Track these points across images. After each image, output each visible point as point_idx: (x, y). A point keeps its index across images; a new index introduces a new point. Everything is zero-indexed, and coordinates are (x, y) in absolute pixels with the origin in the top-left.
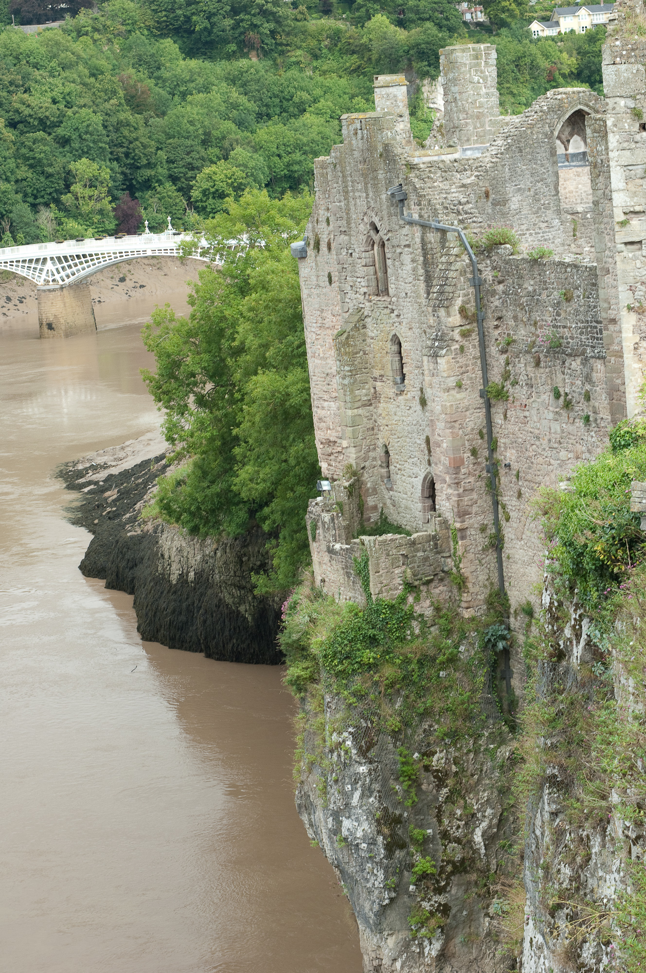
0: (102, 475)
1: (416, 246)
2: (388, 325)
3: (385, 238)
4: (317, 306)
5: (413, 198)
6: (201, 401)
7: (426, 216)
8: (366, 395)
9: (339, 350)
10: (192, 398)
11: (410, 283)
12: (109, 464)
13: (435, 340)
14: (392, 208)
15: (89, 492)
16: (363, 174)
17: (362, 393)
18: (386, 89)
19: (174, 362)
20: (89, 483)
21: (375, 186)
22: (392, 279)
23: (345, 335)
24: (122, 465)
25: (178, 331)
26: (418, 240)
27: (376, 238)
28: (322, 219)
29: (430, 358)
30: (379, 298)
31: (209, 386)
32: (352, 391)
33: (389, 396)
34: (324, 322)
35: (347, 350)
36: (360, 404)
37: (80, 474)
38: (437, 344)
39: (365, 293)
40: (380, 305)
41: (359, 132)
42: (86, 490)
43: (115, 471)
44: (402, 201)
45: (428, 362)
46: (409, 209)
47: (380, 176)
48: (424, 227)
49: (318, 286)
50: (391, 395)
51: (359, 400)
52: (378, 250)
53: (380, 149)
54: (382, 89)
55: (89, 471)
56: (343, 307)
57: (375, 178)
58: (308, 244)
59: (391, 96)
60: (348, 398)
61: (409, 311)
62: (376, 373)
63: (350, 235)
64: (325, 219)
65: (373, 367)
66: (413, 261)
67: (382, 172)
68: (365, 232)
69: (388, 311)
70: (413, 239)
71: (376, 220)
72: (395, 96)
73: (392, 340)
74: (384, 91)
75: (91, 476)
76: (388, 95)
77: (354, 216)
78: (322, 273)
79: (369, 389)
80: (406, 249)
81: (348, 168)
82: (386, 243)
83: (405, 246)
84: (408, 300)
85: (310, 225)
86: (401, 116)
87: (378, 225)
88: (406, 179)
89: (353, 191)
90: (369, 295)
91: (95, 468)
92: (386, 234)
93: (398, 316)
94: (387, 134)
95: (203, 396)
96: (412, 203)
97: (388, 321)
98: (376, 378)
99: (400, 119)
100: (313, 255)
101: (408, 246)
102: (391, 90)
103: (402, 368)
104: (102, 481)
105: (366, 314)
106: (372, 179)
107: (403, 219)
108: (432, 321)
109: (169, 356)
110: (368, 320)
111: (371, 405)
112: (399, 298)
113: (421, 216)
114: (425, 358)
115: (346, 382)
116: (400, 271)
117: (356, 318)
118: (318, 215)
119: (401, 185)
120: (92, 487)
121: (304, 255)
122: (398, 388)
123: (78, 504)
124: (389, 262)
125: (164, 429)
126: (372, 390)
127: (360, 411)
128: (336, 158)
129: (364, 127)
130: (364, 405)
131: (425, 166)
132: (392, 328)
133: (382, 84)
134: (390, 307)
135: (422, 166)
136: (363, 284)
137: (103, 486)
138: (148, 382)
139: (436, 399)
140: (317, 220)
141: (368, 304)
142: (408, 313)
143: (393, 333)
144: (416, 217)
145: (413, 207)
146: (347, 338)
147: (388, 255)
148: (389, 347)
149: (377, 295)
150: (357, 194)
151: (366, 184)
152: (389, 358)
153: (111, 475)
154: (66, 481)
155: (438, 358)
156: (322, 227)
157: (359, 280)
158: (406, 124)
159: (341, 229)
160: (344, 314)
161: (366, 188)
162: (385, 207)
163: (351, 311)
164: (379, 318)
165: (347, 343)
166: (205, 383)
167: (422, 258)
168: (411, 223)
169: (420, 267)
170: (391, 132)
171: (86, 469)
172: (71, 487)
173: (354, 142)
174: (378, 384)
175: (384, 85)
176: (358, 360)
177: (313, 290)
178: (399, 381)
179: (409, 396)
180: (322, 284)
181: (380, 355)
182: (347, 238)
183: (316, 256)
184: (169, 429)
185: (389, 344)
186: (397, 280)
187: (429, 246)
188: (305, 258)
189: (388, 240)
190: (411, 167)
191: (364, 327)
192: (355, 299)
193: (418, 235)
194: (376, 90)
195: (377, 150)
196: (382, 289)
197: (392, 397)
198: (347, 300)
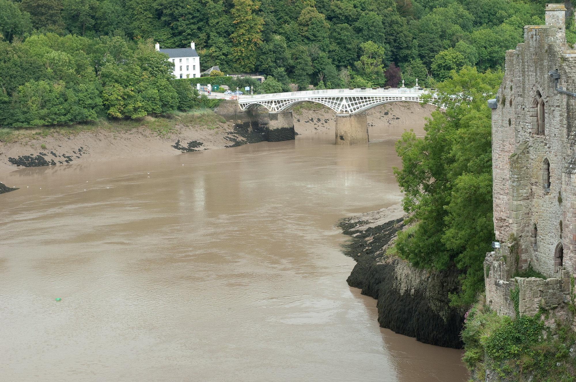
0: (365, 228)
1: (563, 107)
2: (543, 153)
3: (545, 100)
4: (500, 138)
5: (564, 78)
6: (427, 188)
7: (571, 89)
8: (526, 193)
9: (511, 165)
10: (421, 186)
11: (558, 128)
12: (370, 221)
13: (570, 163)
14: (550, 83)
15: (356, 237)
16: (534, 62)
17: (524, 192)
18: (553, 12)
19: (413, 164)
20: (357, 231)
21: (541, 69)
22: (547, 125)
23: (516, 157)
24: (377, 223)
25: (417, 146)
26: (565, 103)
27: (539, 100)
28: (508, 86)
29: (566, 174)
30: (538, 136)
31: (432, 180)
32: (517, 190)
33: (540, 195)
34: (504, 148)
35: (517, 165)
36: (522, 198)
37: (352, 226)
38: (571, 166)
39: (530, 133)
40: (539, 140)
41: (534, 36)
42: (355, 235)
43: (373, 226)
44: (557, 79)
45: (565, 176)
46: (561, 84)
47: (545, 64)
48: (569, 96)
49: (502, 126)
50: (541, 194)
51: (522, 196)
52: (540, 107)
53: (546, 47)
54: (550, 12)
55: (358, 225)
56: (516, 140)
57: (542, 65)
58: (498, 101)
59: (556, 16)
60: (515, 194)
61: (556, 145)
62: (533, 180)
63: (524, 97)
64: (509, 87)
65: (531, 177)
66: (561, 115)
67: (546, 61)
68: (533, 96)
69: (543, 144)
70: (562, 102)
71: (540, 89)
72: (558, 17)
73: (544, 161)
74: (551, 13)
75: (358, 227)
76: (553, 16)
77: (527, 86)
78: (505, 119)
79: (528, 190)
80: (557, 108)
81: (526, 57)
82: (545, 103)
83: (556, 106)
84: (556, 138)
85: (500, 90)
86: (560, 29)
87: (541, 92)
88: (561, 66)
89: (528, 71)
90: (533, 134)
91: (361, 223)
92: (546, 98)
93: (549, 148)
94: (551, 38)
95: (428, 186)
96: (563, 81)
97: (543, 150)
98: (533, 184)
99: (560, 31)
100: (501, 108)
101: (559, 106)
102: (555, 12)
103: (549, 179)
104: (365, 231)
105: (530, 145)
106: (540, 65)
107: (557, 90)
108: (569, 152)
109: (410, 160)
110: (531, 148)
111: (528, 199)
112: (550, 137)
113: (567, 89)
114: (563, 174)
115: (515, 184)
116: (552, 121)
117: (524, 147)
118: (506, 84)
119: (557, 70)
120: (358, 234)
121: (495, 107)
122: (546, 190)
123: (349, 243)
124: (546, 115)
125: (403, 203)
126: (530, 191)
127: (522, 202)
128: (519, 51)
129: (537, 33)
130: (524, 199)
131: (573, 59)
132: (545, 154)
133: (550, 9)
134: (545, 142)
135: (570, 59)
136: (529, 127)
137: (365, 234)
138: (396, 175)
139: (568, 199)
140: (505, 87)
141: (531, 139)
142: (555, 146)
143: (545, 157)
144: (564, 89)
145: (563, 83)
146: (517, 158)
147: (546, 111)
148: (542, 166)
149: (537, 134)
150: (530, 73)
151: (536, 68)
152: (541, 172)
153: (370, 228)
154: (344, 229)
155: (571, 175)
156: (508, 91)
157: (527, 124)
158: (563, 33)
159: (519, 93)
160: (517, 144)
161: (536, 70)
162: (546, 82)
163: (521, 142)
164: (538, 148)
165: (517, 161)
166: (429, 178)
167: (566, 114)
168: (561, 93)
169: (564, 119)
170: (554, 38)
171: (356, 223)
172: (346, 233)
173: (531, 42)
174: (534, 187)
175: (552, 10)
176: (523, 172)
177: (499, 128)
178: (546, 186)
179: (552, 195)
180: (505, 125)
181: (536, 170)
182: (522, 99)
183: (502, 108)
184: (406, 203)
185: (542, 164)
186: (550, 126)
187: (571, 107)
188: (496, 109)
189: (547, 102)
190: (564, 59)
191: (528, 152)
192: (524, 136)
193: (565, 100)
194: (546, 12)
195: (544, 48)
196: (540, 130)
197: (541, 195)
198: (519, 136)
